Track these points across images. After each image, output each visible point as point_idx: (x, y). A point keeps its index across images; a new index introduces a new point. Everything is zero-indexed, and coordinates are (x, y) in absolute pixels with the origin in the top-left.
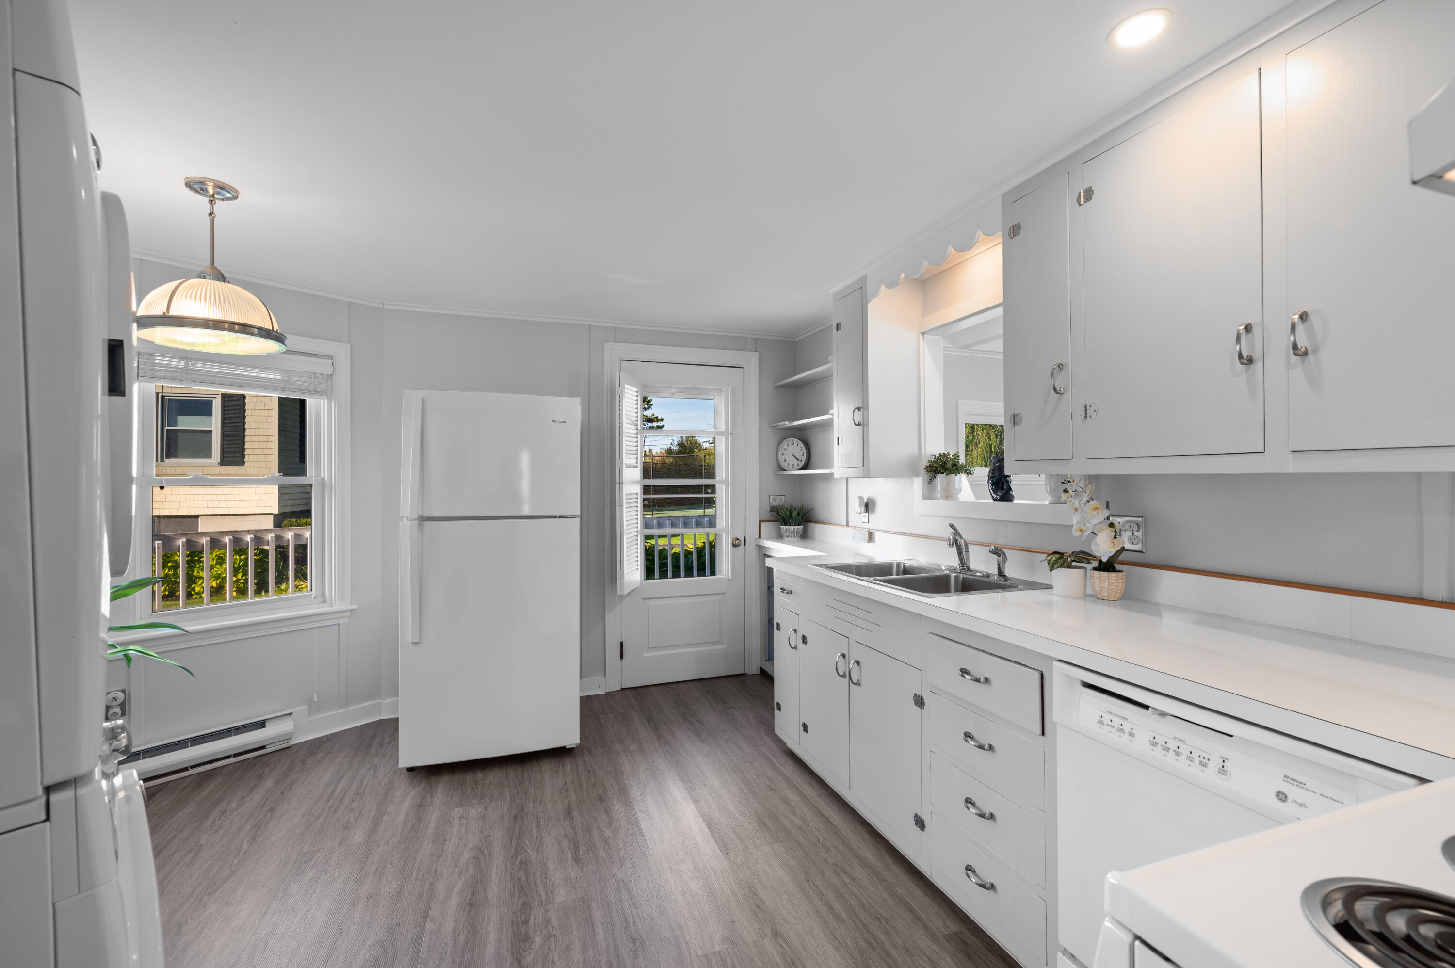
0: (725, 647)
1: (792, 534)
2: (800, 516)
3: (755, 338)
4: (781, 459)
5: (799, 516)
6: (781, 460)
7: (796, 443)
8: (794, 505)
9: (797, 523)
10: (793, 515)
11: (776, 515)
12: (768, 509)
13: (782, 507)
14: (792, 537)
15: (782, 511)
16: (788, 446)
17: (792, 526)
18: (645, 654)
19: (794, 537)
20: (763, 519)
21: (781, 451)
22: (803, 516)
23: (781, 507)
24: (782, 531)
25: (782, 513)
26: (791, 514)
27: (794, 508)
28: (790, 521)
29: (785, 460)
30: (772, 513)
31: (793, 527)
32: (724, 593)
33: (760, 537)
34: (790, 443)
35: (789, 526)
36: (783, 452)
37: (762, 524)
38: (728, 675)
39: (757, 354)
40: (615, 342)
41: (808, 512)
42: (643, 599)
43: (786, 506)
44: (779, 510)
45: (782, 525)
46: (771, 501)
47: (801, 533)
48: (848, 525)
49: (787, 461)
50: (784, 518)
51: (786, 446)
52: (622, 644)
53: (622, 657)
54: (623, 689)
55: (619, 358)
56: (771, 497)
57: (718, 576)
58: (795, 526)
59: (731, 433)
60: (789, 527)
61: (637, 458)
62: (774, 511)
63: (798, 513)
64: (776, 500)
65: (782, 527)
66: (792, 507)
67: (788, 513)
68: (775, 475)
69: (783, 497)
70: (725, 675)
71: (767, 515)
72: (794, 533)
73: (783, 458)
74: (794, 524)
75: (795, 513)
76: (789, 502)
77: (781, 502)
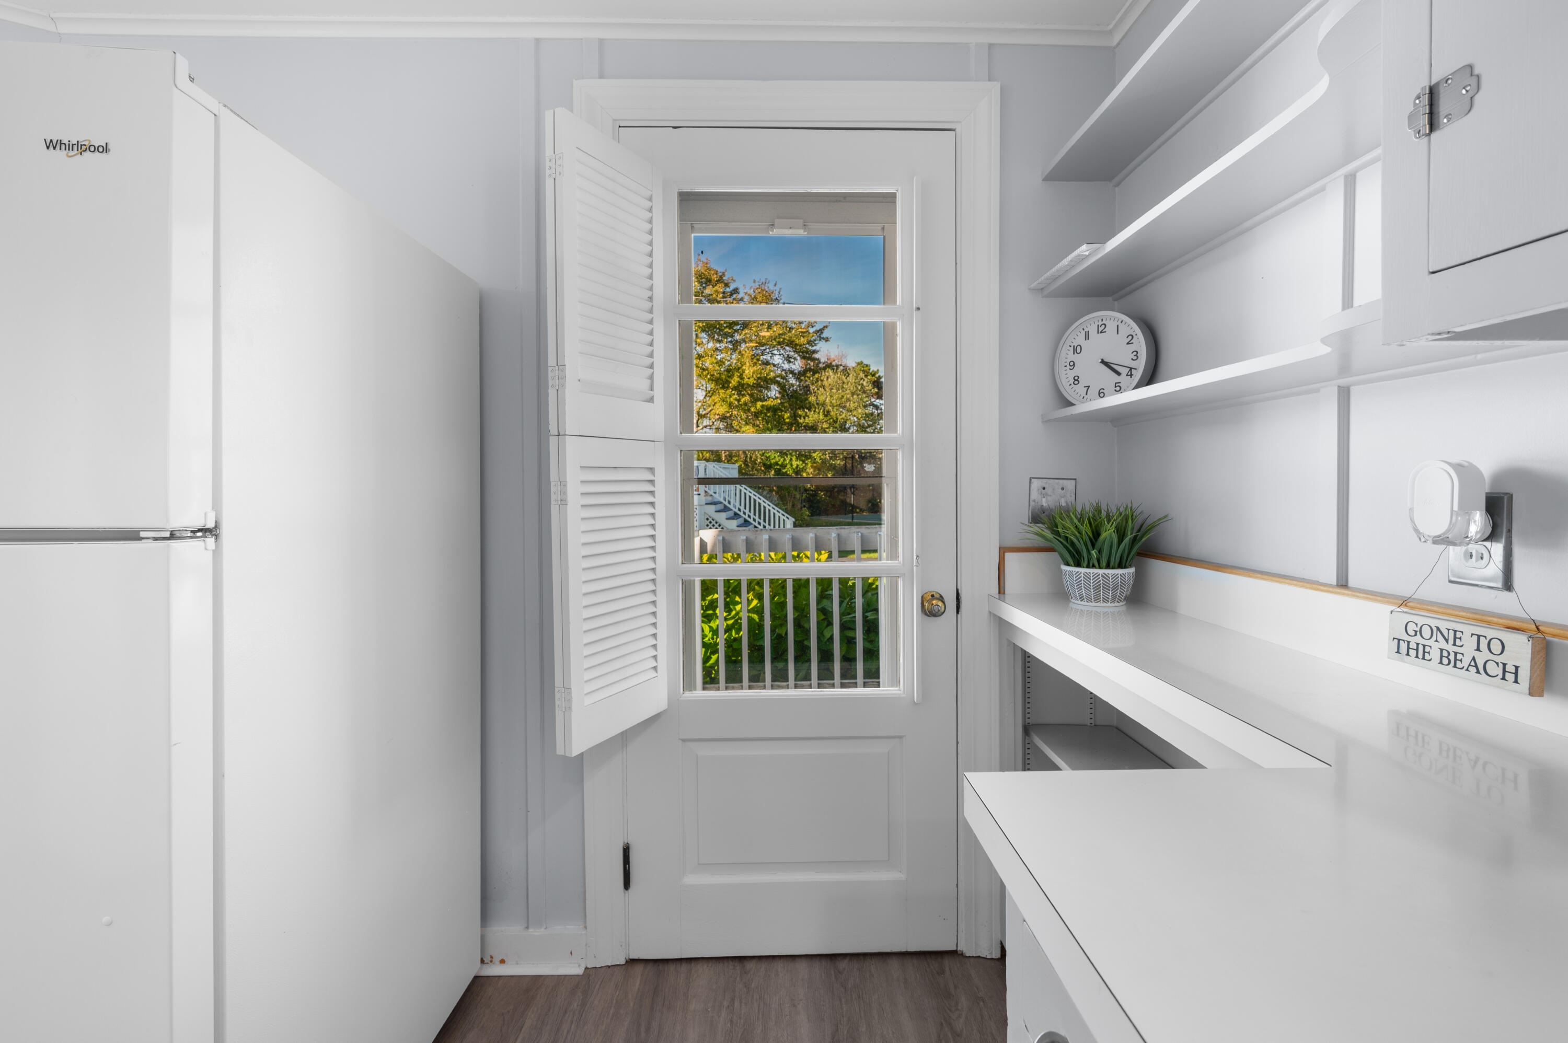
0: (902, 876)
1: (1098, 593)
2: (1127, 540)
3: (991, 46)
4: (1065, 377)
5: (1120, 540)
6: (1064, 381)
7: (1111, 327)
8: (1104, 508)
9: (1115, 559)
10: (1104, 535)
11: (1048, 534)
12: (1025, 516)
13: (1068, 511)
14: (1097, 599)
15: (1068, 524)
16: (1087, 336)
17: (1100, 568)
18: (691, 879)
19: (1106, 600)
20: (1011, 542)
21: (1066, 355)
22: (1134, 541)
23: (1066, 511)
24: (1066, 580)
25: (1068, 527)
26: (1096, 534)
27: (1104, 514)
28: (1094, 553)
29: (1076, 380)
30: (1036, 528)
31: (1101, 571)
32: (900, 737)
33: (1001, 590)
34: (1093, 329)
35: (1088, 567)
36: (1072, 357)
37: (1008, 556)
38: (910, 950)
39: (995, 87)
40: (601, 76)
41: (1153, 527)
42: (684, 740)
43: (1079, 509)
44: (1058, 520)
45: (1068, 564)
46: (1035, 495)
47: (1127, 591)
48: (1343, 583)
49: (1083, 382)
50: (1073, 544)
51: (1080, 340)
52: (626, 851)
53: (627, 884)
54: (632, 962)
55: (615, 120)
56: (1036, 484)
57: (885, 690)
58: (1108, 566)
59: (918, 309)
60: (1088, 570)
61: (651, 377)
62: (1044, 523)
63: (1118, 530)
64: (1049, 491)
65: (1065, 568)
66: (1098, 510)
67: (1086, 529)
68: (1047, 421)
69: (1070, 485)
70: (904, 950)
71: (1023, 532)
72: (1106, 587)
73: (1072, 374)
74: (1104, 563)
75: (1108, 533)
76: (1086, 500)
77: (1064, 496)
